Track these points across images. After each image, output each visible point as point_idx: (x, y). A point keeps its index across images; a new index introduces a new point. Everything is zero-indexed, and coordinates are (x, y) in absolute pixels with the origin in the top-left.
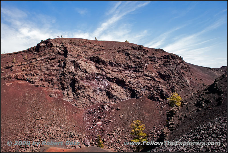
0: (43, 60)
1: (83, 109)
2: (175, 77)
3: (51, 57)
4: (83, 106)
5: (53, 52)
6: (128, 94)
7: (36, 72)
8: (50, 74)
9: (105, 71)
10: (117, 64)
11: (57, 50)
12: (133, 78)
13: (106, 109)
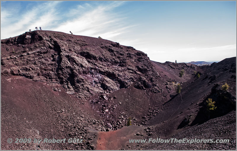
0: (34, 53)
1: (86, 100)
2: (150, 70)
3: (43, 51)
4: (85, 98)
5: (44, 45)
6: (118, 85)
7: (31, 66)
8: (46, 69)
9: (97, 65)
10: (106, 59)
11: (48, 44)
12: (120, 71)
13: (106, 99)
